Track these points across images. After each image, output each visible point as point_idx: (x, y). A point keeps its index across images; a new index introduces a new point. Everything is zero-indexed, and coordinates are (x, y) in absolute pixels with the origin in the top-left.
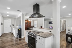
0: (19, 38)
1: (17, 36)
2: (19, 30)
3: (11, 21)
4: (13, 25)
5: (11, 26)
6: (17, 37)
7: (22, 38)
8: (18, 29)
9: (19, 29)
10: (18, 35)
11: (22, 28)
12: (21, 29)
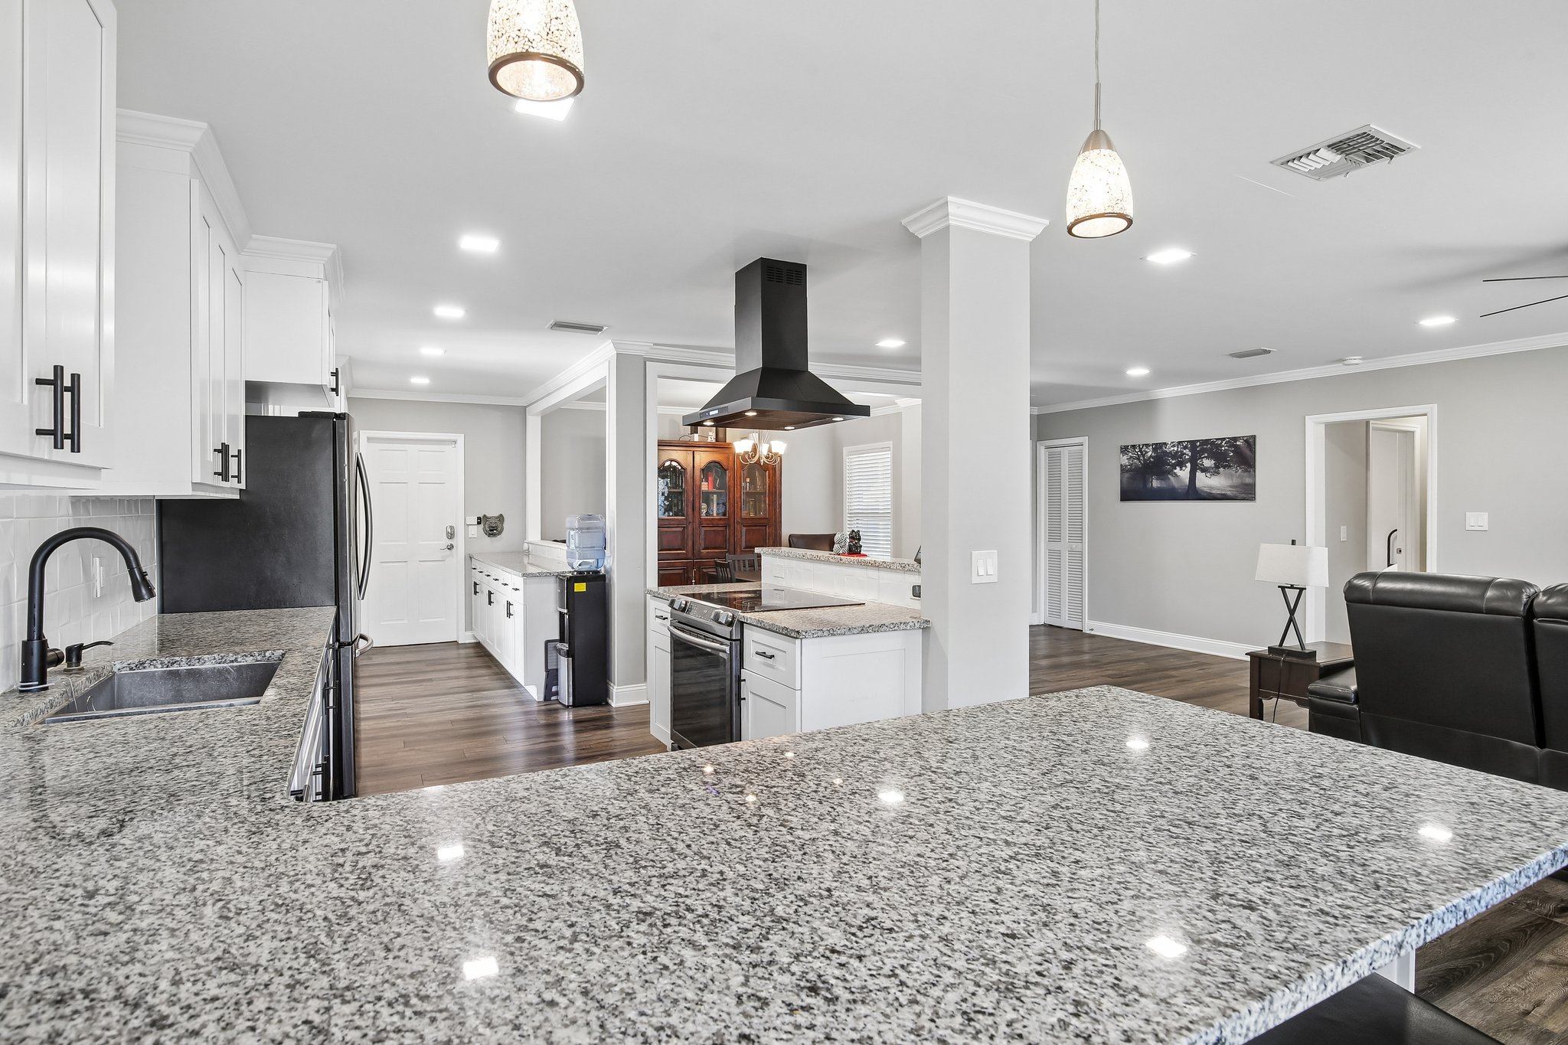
0: (577, 704)
1: (552, 677)
2: (580, 587)
3: (456, 455)
4: (492, 527)
5: (459, 541)
6: (549, 694)
7: (615, 703)
8: (560, 577)
9: (580, 577)
10: (564, 666)
11: (611, 563)
12: (598, 581)
